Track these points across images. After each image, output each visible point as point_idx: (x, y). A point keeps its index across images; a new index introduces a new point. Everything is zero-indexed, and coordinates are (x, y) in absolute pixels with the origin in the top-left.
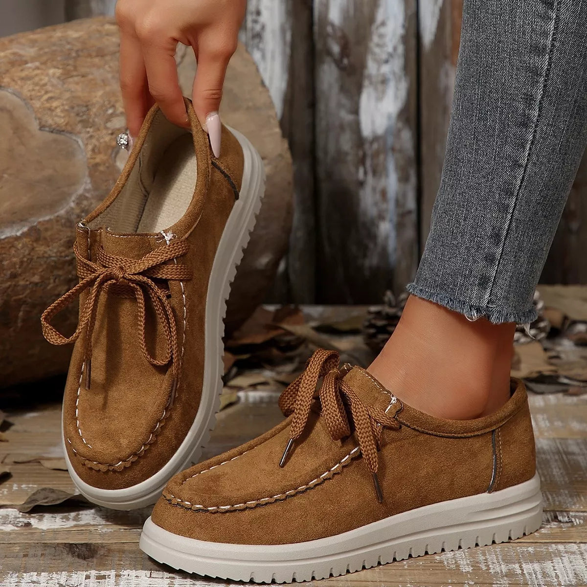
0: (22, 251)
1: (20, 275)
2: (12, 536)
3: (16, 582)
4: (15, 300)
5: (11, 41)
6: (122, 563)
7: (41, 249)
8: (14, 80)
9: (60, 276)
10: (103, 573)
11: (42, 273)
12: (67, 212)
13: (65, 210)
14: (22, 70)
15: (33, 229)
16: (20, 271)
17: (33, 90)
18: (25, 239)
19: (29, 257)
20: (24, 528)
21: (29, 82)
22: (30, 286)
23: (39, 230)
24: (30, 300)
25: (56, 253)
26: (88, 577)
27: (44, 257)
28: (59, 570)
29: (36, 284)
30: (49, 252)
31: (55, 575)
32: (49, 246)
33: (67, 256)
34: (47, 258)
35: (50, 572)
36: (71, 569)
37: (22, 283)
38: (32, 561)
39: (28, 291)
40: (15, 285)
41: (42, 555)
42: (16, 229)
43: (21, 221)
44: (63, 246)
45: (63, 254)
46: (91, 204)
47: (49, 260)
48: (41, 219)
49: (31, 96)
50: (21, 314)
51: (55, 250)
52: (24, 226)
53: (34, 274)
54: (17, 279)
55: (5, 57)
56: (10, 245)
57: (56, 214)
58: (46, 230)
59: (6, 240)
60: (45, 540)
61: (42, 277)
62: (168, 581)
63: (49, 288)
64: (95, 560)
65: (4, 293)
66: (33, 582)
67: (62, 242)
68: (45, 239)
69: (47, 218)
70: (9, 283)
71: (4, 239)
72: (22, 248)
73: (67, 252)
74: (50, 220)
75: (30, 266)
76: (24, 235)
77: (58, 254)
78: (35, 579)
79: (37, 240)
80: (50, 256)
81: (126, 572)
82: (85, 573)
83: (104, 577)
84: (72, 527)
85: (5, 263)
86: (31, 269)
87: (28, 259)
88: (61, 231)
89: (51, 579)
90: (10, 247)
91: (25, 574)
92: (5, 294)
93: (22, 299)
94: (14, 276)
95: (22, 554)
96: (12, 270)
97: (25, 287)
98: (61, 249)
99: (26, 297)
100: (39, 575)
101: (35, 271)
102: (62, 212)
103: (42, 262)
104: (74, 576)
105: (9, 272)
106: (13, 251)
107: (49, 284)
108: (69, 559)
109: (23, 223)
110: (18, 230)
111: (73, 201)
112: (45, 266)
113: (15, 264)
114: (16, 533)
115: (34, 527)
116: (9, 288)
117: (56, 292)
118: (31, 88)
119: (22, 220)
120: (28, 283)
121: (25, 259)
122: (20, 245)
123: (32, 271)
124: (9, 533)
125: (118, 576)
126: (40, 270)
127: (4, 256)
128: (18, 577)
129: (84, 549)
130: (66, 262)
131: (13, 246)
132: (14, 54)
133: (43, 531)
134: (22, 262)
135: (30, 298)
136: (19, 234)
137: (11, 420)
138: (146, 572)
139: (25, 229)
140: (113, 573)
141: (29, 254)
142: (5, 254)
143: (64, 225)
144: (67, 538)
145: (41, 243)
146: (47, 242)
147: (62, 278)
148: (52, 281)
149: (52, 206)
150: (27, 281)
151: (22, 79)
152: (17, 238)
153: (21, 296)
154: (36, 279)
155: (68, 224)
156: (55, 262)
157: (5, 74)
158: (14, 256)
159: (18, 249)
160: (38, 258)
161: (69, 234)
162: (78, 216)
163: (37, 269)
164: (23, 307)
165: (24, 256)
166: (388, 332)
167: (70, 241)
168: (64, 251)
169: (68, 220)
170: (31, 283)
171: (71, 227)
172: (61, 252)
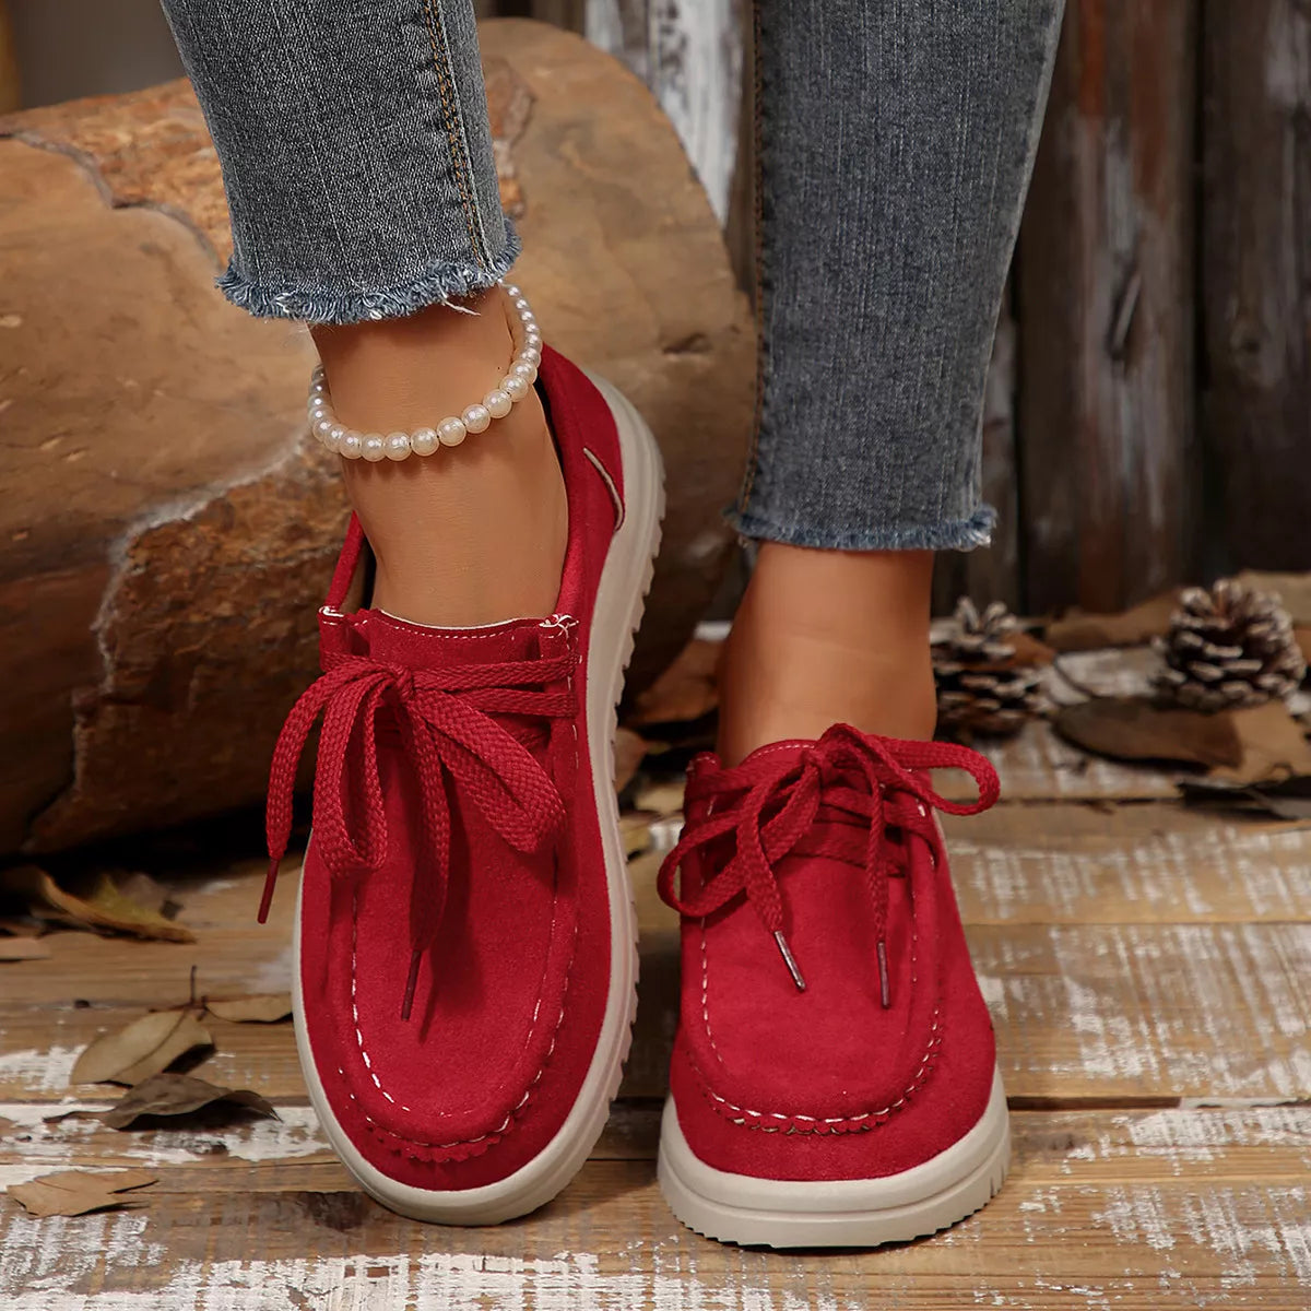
0: (196, 552)
1: (192, 603)
2: (186, 1176)
3: (199, 1285)
4: (182, 656)
5: (165, 98)
6: (422, 1237)
7: (235, 546)
8: (172, 187)
9: (275, 601)
10: (382, 1261)
11: (238, 598)
12: (288, 466)
13: (284, 460)
14: (190, 164)
15: (215, 505)
16: (191, 594)
17: (212, 207)
18: (201, 528)
19: (208, 564)
20: (211, 1158)
21: (204, 190)
22: (213, 625)
23: (230, 506)
24: (213, 655)
25: (266, 553)
26: (350, 1272)
27: (241, 563)
28: (288, 1255)
29: (225, 620)
30: (253, 553)
31: (279, 1268)
32: (250, 540)
33: (288, 559)
34: (247, 564)
35: (269, 1260)
36: (314, 1251)
37: (195, 619)
38: (230, 1234)
39: (208, 637)
40: (181, 624)
41: (252, 1219)
42: (181, 505)
43: (194, 487)
44: (282, 538)
45: (281, 555)
47: (252, 570)
48: (234, 484)
50: (194, 683)
51: (264, 548)
52: (199, 499)
53: (220, 600)
54: (185, 612)
55: (155, 135)
56: (171, 541)
57: (265, 472)
58: (246, 505)
59: (162, 531)
60: (256, 1186)
61: (237, 605)
62: (522, 1278)
63: (252, 626)
64: (364, 1231)
65: (156, 644)
66: (235, 1284)
67: (277, 529)
68: (243, 524)
69: (246, 481)
70: (169, 621)
71: (158, 529)
72: (196, 545)
73: (289, 551)
74: (253, 485)
75: (213, 583)
76: (199, 518)
77: (271, 555)
78: (237, 1276)
79: (226, 528)
80: (254, 561)
81: (428, 1260)
82: (344, 1262)
83: (383, 1271)
84: (312, 1155)
85: (162, 578)
86: (215, 588)
87: (208, 568)
88: (276, 506)
89: (273, 1276)
90: (171, 546)
91: (216, 1265)
92: (162, 645)
93: (194, 652)
94: (180, 605)
95: (208, 1217)
96: (175, 593)
97: (203, 626)
98: (276, 544)
99: (205, 647)
100: (245, 1266)
101: (225, 594)
102: (278, 466)
103: (237, 575)
104: (321, 1268)
105: (168, 598)
106: (176, 553)
107: (253, 619)
108: (309, 1228)
109: (197, 492)
110: (186, 509)
111: (301, 443)
112: (244, 581)
113: (180, 580)
114: (196, 1170)
115: (232, 1154)
116: (168, 630)
117: (267, 635)
118: (209, 201)
119: (197, 486)
120: (208, 618)
121: (202, 569)
122: (192, 540)
123: (216, 593)
125: (414, 1268)
126: (234, 591)
127: (158, 563)
128: (201, 1271)
129: (339, 1207)
130: (285, 572)
131: (176, 543)
132: (174, 128)
133: (253, 1165)
134: (195, 577)
135: (214, 650)
136: (187, 516)
137: (178, 898)
138: (475, 1257)
139: (201, 506)
140: (403, 1261)
141: (210, 559)
142: (159, 559)
143: (283, 494)
144: (303, 1182)
145: (234, 533)
146: (247, 531)
147: (280, 605)
148: (257, 612)
149: (260, 452)
150: (206, 614)
151: (190, 183)
152: (185, 526)
153: (195, 647)
154: (225, 609)
155: (291, 491)
156: (264, 571)
157: (154, 173)
158: (178, 564)
159: (187, 548)
160: (230, 565)
161: (293, 512)
162: (312, 474)
163: (226, 588)
164: (200, 670)
165: (200, 564)
166: (965, 689)
167: (295, 528)
168: (283, 549)
169: (291, 483)
170: (215, 618)
171: (297, 497)
172: (276, 551)
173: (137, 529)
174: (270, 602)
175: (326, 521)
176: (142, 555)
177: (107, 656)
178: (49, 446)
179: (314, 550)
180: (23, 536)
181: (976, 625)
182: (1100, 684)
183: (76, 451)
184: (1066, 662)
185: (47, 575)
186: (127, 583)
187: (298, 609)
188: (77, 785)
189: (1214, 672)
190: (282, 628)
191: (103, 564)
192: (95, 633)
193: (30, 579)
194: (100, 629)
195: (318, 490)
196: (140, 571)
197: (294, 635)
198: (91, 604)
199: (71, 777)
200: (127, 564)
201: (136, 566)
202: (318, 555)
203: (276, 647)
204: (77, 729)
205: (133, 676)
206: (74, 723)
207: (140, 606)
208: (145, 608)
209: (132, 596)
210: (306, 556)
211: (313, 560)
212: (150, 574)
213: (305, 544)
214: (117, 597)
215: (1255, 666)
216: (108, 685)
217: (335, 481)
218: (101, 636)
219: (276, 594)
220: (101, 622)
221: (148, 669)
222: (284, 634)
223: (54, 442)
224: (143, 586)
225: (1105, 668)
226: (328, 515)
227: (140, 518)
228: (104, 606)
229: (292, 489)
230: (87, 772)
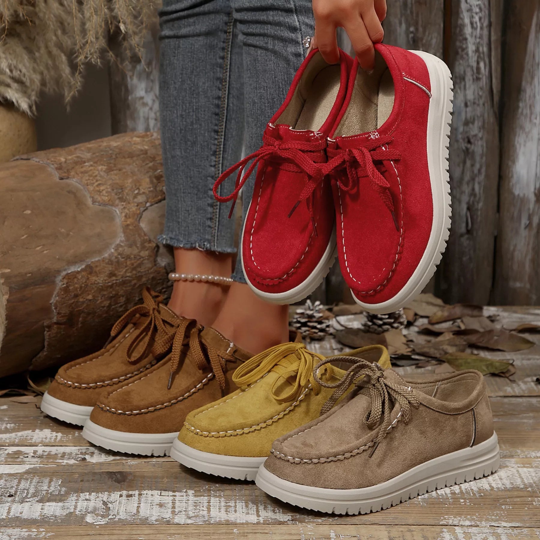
0: (81, 280)
1: (80, 295)
2: (74, 467)
3: (76, 500)
4: (77, 311)
5: (76, 149)
6: (143, 485)
7: (93, 279)
8: (77, 173)
10: (131, 493)
11: (94, 294)
12: (110, 255)
13: (108, 253)
14: (82, 167)
15: (87, 266)
16: (80, 292)
17: (89, 179)
18: (83, 273)
19: (85, 284)
20: (81, 462)
21: (86, 175)
22: (86, 302)
23: (92, 267)
24: (86, 311)
25: (102, 281)
26: (121, 496)
27: (95, 284)
28: (102, 491)
29: (90, 300)
30: (98, 281)
31: (100, 495)
32: (98, 277)
33: (109, 282)
34: (97, 284)
35: (97, 492)
36: (110, 490)
37: (81, 300)
38: (86, 484)
39: (85, 305)
40: (77, 301)
41: (93, 480)
42: (77, 266)
43: (81, 261)
44: (107, 276)
45: (107, 282)
46: (124, 250)
47: (98, 285)
48: (93, 260)
49: (87, 183)
50: (81, 319)
51: (102, 279)
52: (83, 264)
53: (89, 294)
54: (78, 298)
55: (72, 159)
57: (103, 257)
58: (97, 266)
59: (72, 274)
60: (94, 470)
61: (94, 296)
62: (172, 498)
63: (98, 302)
64: (126, 483)
65: (69, 307)
66: (87, 500)
67: (106, 274)
68: (96, 272)
69: (97, 259)
70: (73, 300)
71: (69, 273)
73: (109, 280)
74: (99, 260)
75: (86, 289)
76: (82, 270)
77: (104, 281)
78: (87, 497)
79: (91, 273)
80: (99, 283)
81: (145, 492)
82: (119, 493)
83: (131, 496)
84: (112, 461)
86: (87, 291)
88: (105, 267)
89: (98, 497)
90: (74, 278)
91: (81, 494)
92: (71, 307)
93: (80, 310)
94: (76, 296)
95: (80, 479)
96: (75, 292)
97: (83, 303)
98: (105, 278)
99: (83, 308)
100: (90, 494)
101: (90, 293)
102: (106, 255)
103: (94, 287)
104: (113, 495)
105: (73, 294)
106: (76, 280)
107: (98, 300)
108: (110, 482)
109: (82, 263)
110: (79, 267)
111: (113, 249)
112: (96, 289)
113: (77, 288)
114: (77, 465)
115: (88, 461)
116: (73, 303)
117: (103, 305)
118: (87, 178)
119: (82, 261)
120: (85, 300)
121: (83, 285)
122: (80, 277)
123: (87, 292)
124: (72, 465)
125: (140, 495)
126: (93, 292)
127: (70, 283)
128: (77, 496)
129: (119, 476)
130: (108, 287)
131: (76, 277)
132: (78, 157)
133: (94, 464)
134: (81, 287)
135: (86, 309)
136: (79, 270)
138: (158, 491)
139: (83, 267)
140: (137, 492)
141: (86, 282)
142: (70, 282)
143: (108, 263)
144: (108, 469)
145: (93, 275)
146: (97, 274)
147: (106, 296)
148: (100, 298)
149: (100, 252)
150: (84, 298)
151: (82, 173)
152: (78, 272)
153: (81, 308)
154: (90, 297)
155: (110, 263)
156: (102, 286)
157: (71, 169)
158: (76, 283)
159: (79, 279)
160: (91, 284)
161: (111, 269)
162: (116, 258)
163: (90, 291)
164: (82, 315)
165: (83, 283)
166: (309, 326)
167: (111, 273)
168: (108, 280)
169: (110, 260)
170: (87, 300)
171: (112, 264)
172: (105, 280)
173: (64, 273)
174: (104, 295)
175: (120, 272)
176: (65, 281)
177: (55, 311)
178: (38, 248)
179: (117, 280)
180: (30, 275)
181: (311, 308)
182: (349, 325)
183: (47, 250)
184: (339, 318)
185: (37, 287)
186: (61, 289)
187: (112, 297)
188: (45, 349)
189: (380, 322)
190: (107, 303)
191: (53, 282)
192: (51, 304)
193: (32, 287)
194: (53, 302)
195: (118, 262)
196: (65, 285)
197: (110, 305)
198: (50, 295)
199: (44, 347)
200: (60, 284)
201: (64, 284)
202: (118, 281)
203: (105, 308)
204: (46, 332)
205: (62, 317)
206: (44, 331)
207: (64, 296)
208: (66, 297)
209: (62, 293)
210: (114, 282)
211: (116, 283)
212: (68, 287)
213: (114, 278)
214: (58, 293)
215: (392, 321)
216: (55, 320)
217: (123, 260)
218: (53, 305)
219: (105, 293)
220: (53, 301)
221: (67, 314)
222: (107, 305)
223: (40, 247)
224: (66, 290)
225: (349, 320)
226: (121, 270)
227: (65, 270)
228: (54, 296)
229: (110, 262)
230: (48, 345)
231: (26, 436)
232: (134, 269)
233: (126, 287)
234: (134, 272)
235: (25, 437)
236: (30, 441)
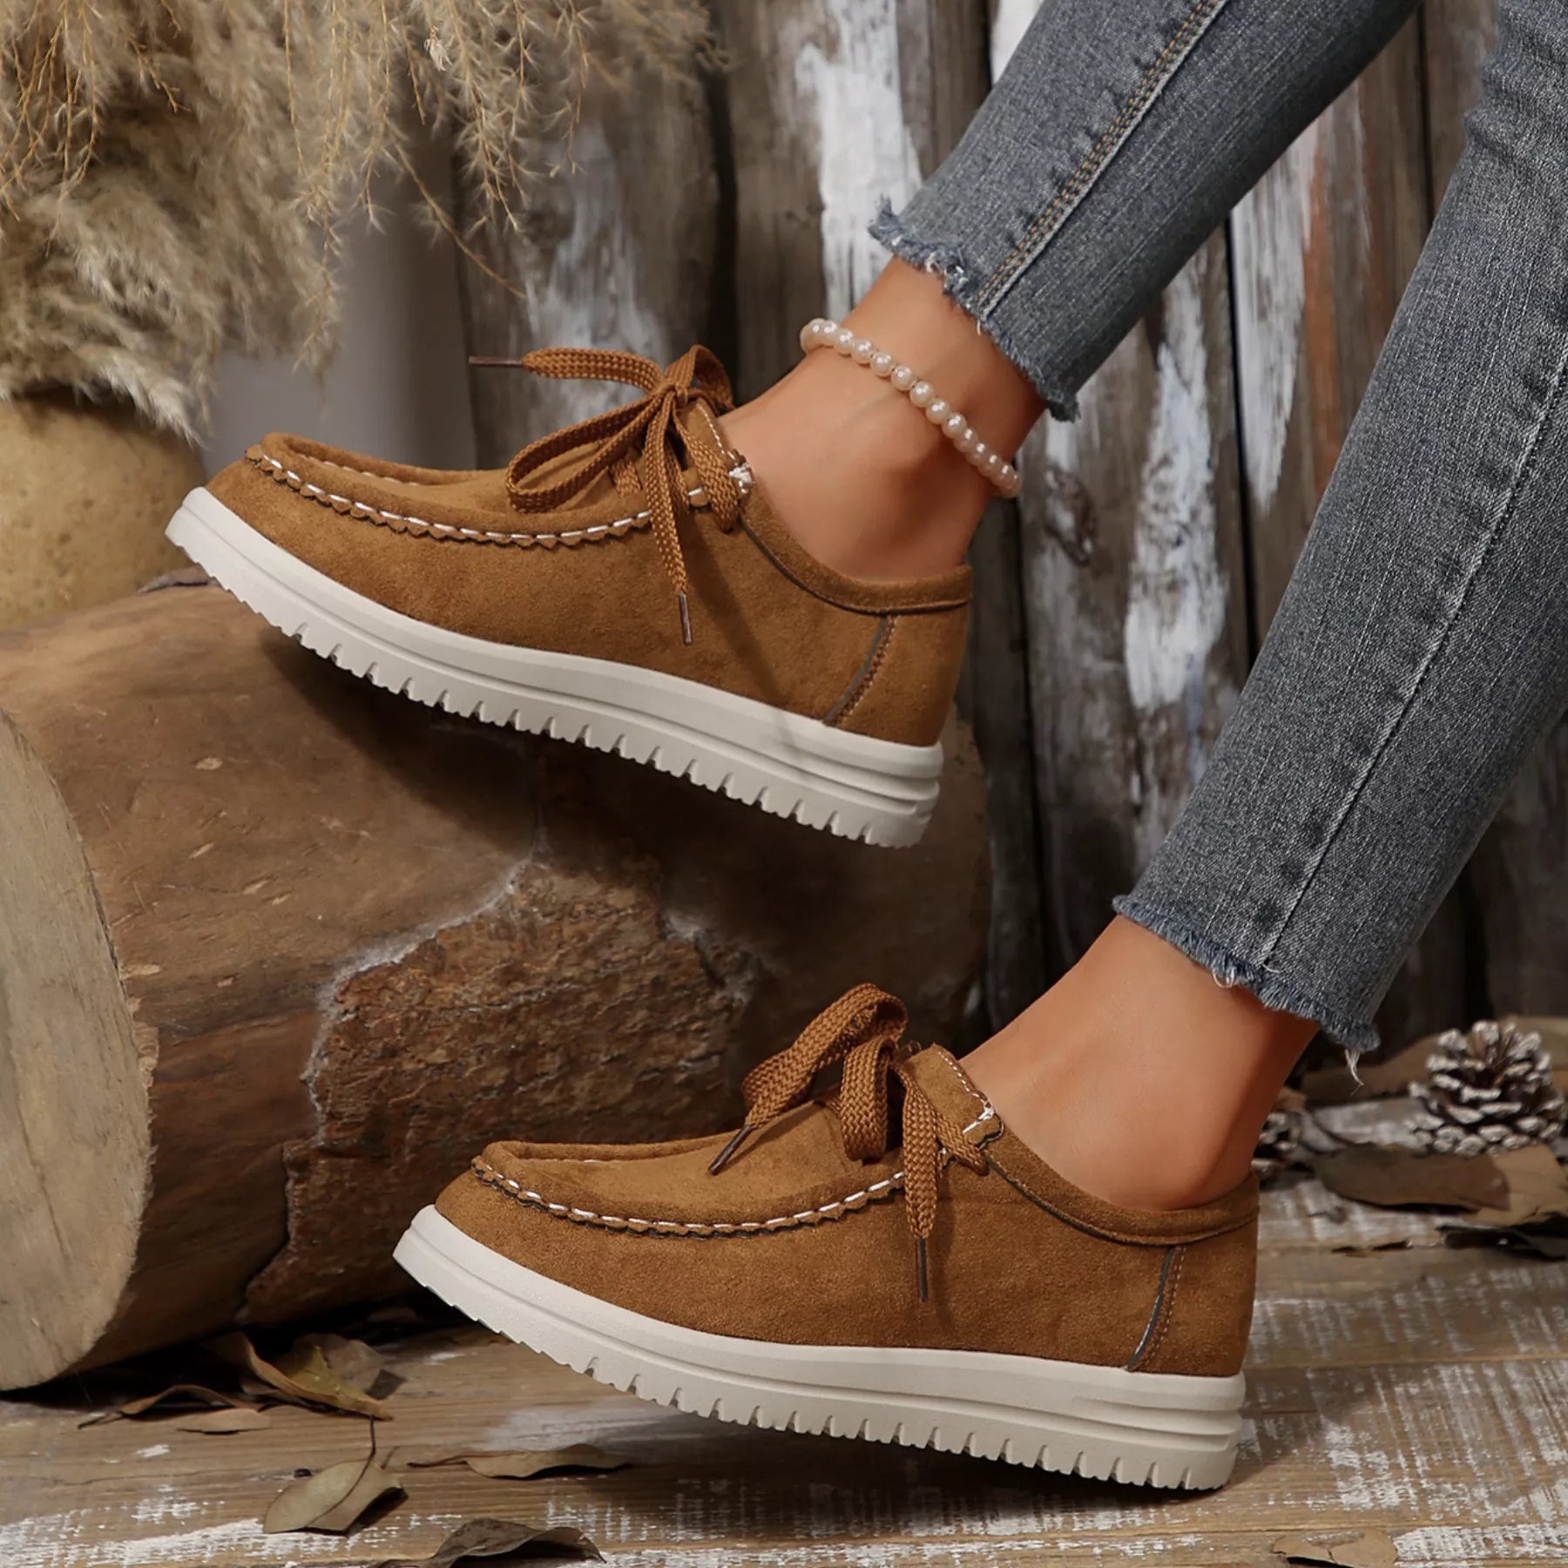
0: (407, 997)
1: (404, 1049)
4: (396, 1106)
7: (448, 990)
9: (490, 1047)
11: (452, 1044)
12: (500, 906)
13: (495, 900)
15: (426, 946)
16: (403, 1040)
18: (412, 971)
19: (420, 1008)
22: (428, 1073)
23: (441, 948)
24: (427, 1105)
25: (480, 997)
27: (453, 1008)
29: (441, 1067)
30: (465, 997)
32: (463, 983)
33: (503, 1002)
34: (461, 1008)
37: (409, 1066)
39: (422, 1085)
40: (394, 1072)
42: (391, 948)
43: (403, 930)
44: (494, 980)
45: (495, 999)
46: (551, 885)
47: (465, 1014)
48: (443, 926)
50: (410, 1134)
51: (478, 992)
52: (408, 940)
53: (434, 1047)
54: (397, 1059)
56: (380, 985)
57: (476, 913)
58: (457, 947)
59: (371, 975)
61: (451, 1052)
63: (468, 1073)
65: (369, 1092)
67: (491, 972)
68: (455, 967)
69: (457, 921)
70: (381, 1068)
71: (365, 973)
72: (406, 990)
73: (503, 994)
74: (464, 924)
75: (426, 1028)
76: (409, 961)
77: (485, 998)
79: (438, 971)
80: (467, 1005)
85: (371, 1025)
86: (428, 1034)
87: (420, 1014)
88: (488, 948)
90: (380, 990)
92: (374, 1094)
93: (408, 1102)
94: (391, 1053)
96: (387, 1039)
97: (416, 1075)
98: (489, 988)
99: (418, 1097)
101: (437, 1040)
102: (489, 907)
103: (451, 1019)
105: (380, 1045)
106: (386, 999)
107: (468, 1065)
109: (405, 935)
110: (396, 952)
111: (513, 882)
112: (457, 1027)
113: (392, 1025)
116: (380, 1079)
117: (484, 1084)
120: (422, 1066)
121: (414, 1014)
122: (402, 984)
123: (429, 1039)
126: (447, 1037)
127: (368, 1008)
130: (498, 1018)
131: (386, 987)
134: (407, 1021)
135: (428, 1099)
136: (397, 959)
137: (398, 1370)
139: (411, 949)
141: (422, 1003)
142: (369, 1005)
143: (494, 935)
145: (446, 976)
146: (459, 974)
147: (496, 1052)
148: (472, 1059)
149: (468, 895)
150: (420, 1061)
152: (395, 969)
153: (408, 1096)
154: (439, 1056)
155: (502, 932)
156: (479, 1017)
158: (389, 1009)
159: (399, 993)
160: (441, 1009)
161: (507, 954)
162: (525, 914)
163: (440, 1034)
164: (415, 1120)
165: (412, 1008)
167: (507, 970)
168: (498, 993)
169: (504, 924)
170: (428, 1065)
171: (510, 938)
172: (490, 996)
173: (346, 973)
174: (486, 1048)
175: (540, 963)
176: (351, 1001)
177: (319, 1108)
178: (252, 890)
179: (529, 993)
180: (228, 982)
182: (1362, 1135)
183: (281, 896)
184: (1322, 1114)
185: (255, 1023)
186: (335, 1029)
187: (514, 1055)
188: (291, 1246)
189: (1472, 1116)
190: (498, 1076)
191: (310, 1007)
192: (304, 1082)
193: (236, 1027)
194: (311, 1077)
195: (531, 930)
196: (350, 1016)
197: (510, 1083)
198: (299, 1053)
199: (287, 1238)
200: (335, 1010)
201: (346, 1012)
202: (534, 998)
203: (493, 1095)
204: (290, 1185)
205: (345, 1127)
206: (287, 1179)
207: (351, 1055)
208: (355, 1056)
209: (342, 1043)
210: (521, 999)
211: (528, 1003)
212: (359, 1021)
213: (520, 986)
214: (327, 1044)
215: (1516, 1107)
216: (320, 1139)
217: (548, 920)
218: (311, 1085)
219: (491, 1040)
220: (312, 1070)
221: (362, 1119)
222: (501, 1081)
223: (259, 886)
224: (354, 1032)
225: (1363, 1119)
226: (543, 957)
227: (349, 962)
228: (313, 1055)
229: (505, 930)
230: (299, 1231)
231: (240, 1540)
232: (589, 952)
233: (561, 1018)
234: (590, 963)
235: (235, 1542)
236: (255, 1554)
